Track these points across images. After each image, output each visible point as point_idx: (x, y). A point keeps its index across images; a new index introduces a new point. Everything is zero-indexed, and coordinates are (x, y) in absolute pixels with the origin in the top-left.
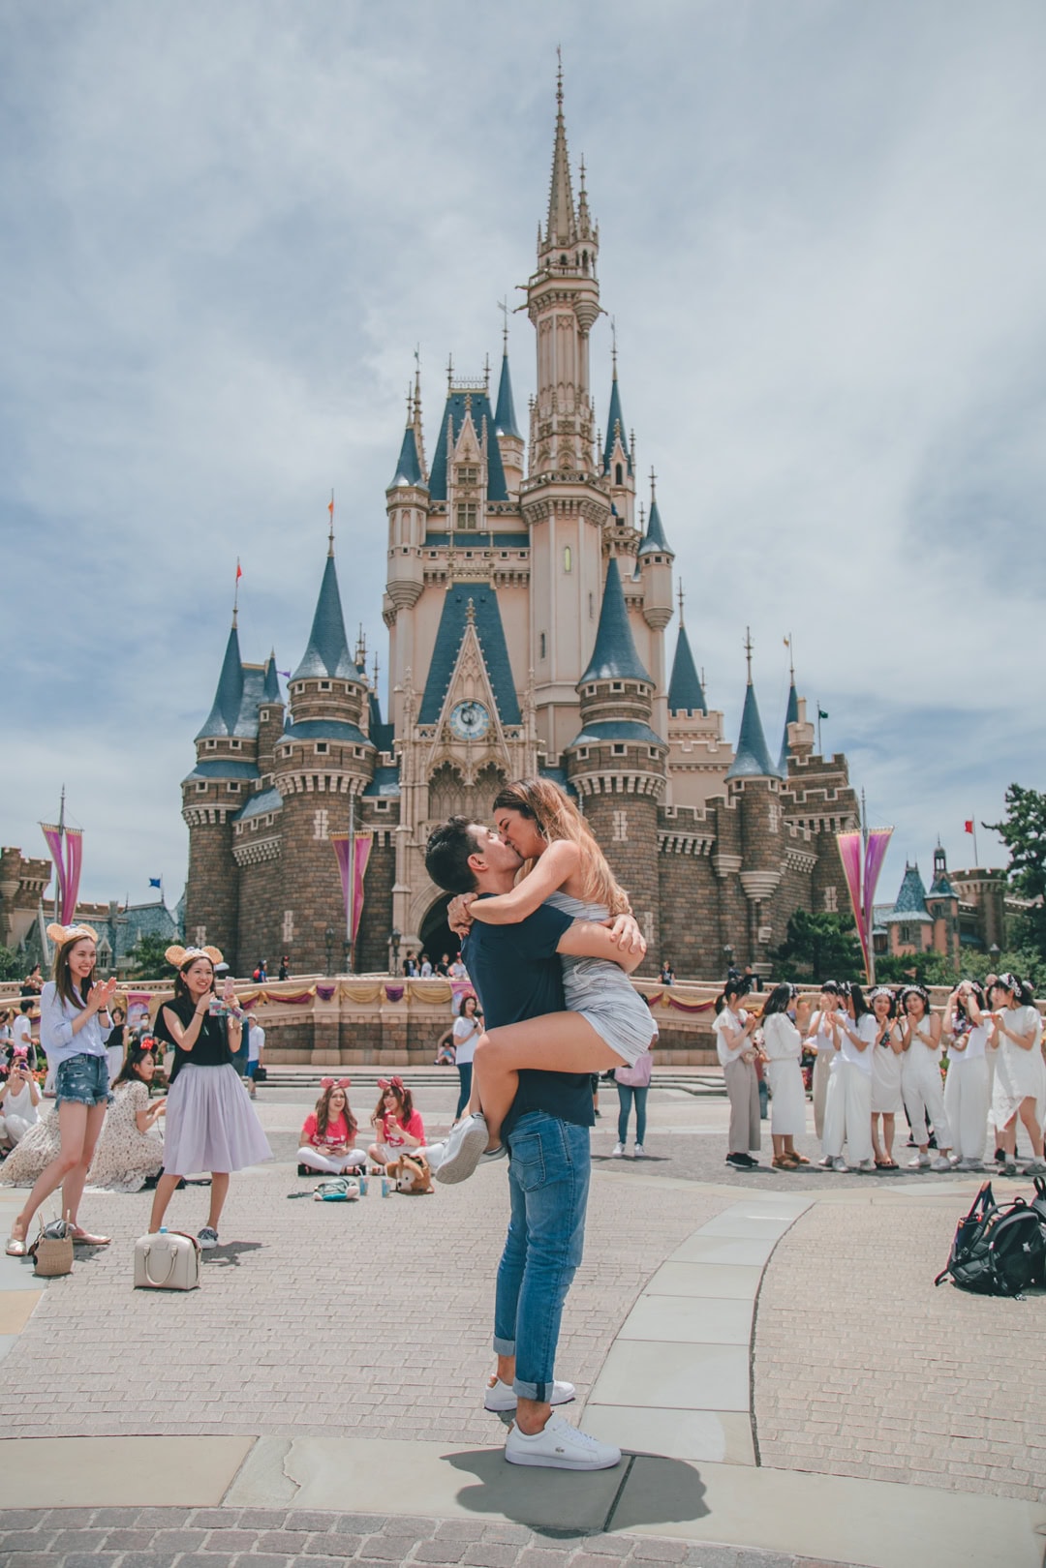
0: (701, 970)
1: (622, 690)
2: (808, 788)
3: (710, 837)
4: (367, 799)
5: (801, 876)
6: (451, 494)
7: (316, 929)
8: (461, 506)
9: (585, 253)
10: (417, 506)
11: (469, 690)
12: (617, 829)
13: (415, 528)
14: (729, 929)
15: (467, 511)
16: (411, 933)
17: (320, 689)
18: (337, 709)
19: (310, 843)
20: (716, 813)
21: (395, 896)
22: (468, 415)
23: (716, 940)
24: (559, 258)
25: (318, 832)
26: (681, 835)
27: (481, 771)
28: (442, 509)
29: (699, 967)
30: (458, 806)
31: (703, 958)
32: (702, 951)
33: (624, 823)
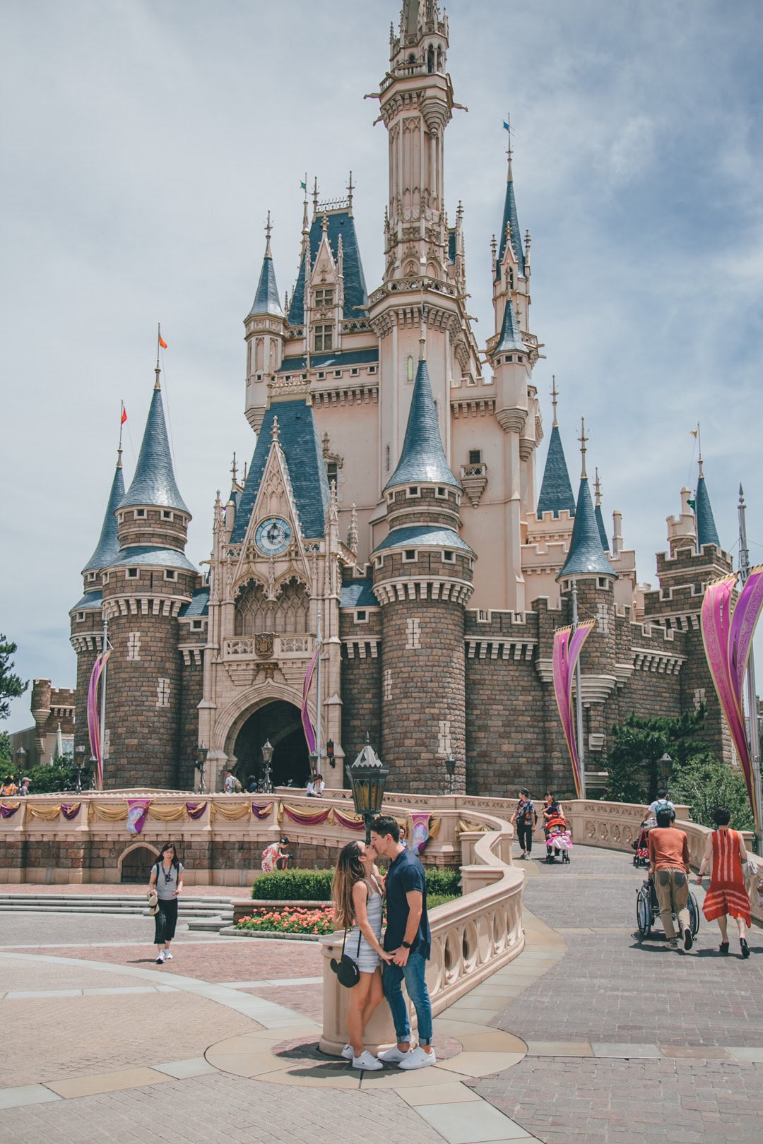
0: (522, 780)
1: (419, 495)
2: (677, 584)
3: (530, 642)
4: (182, 620)
5: (664, 679)
6: (308, 316)
7: (128, 746)
8: (318, 329)
9: (431, 46)
10: (270, 332)
11: (273, 506)
12: (410, 636)
13: (271, 355)
14: (554, 736)
15: (323, 333)
16: (217, 748)
17: (136, 516)
18: (153, 535)
19: (124, 665)
20: (538, 615)
21: (200, 711)
22: (325, 236)
23: (540, 748)
24: (407, 58)
25: (131, 654)
26: (496, 640)
27: (284, 587)
28: (300, 333)
29: (520, 776)
30: (269, 622)
31: (524, 767)
32: (523, 760)
33: (417, 631)
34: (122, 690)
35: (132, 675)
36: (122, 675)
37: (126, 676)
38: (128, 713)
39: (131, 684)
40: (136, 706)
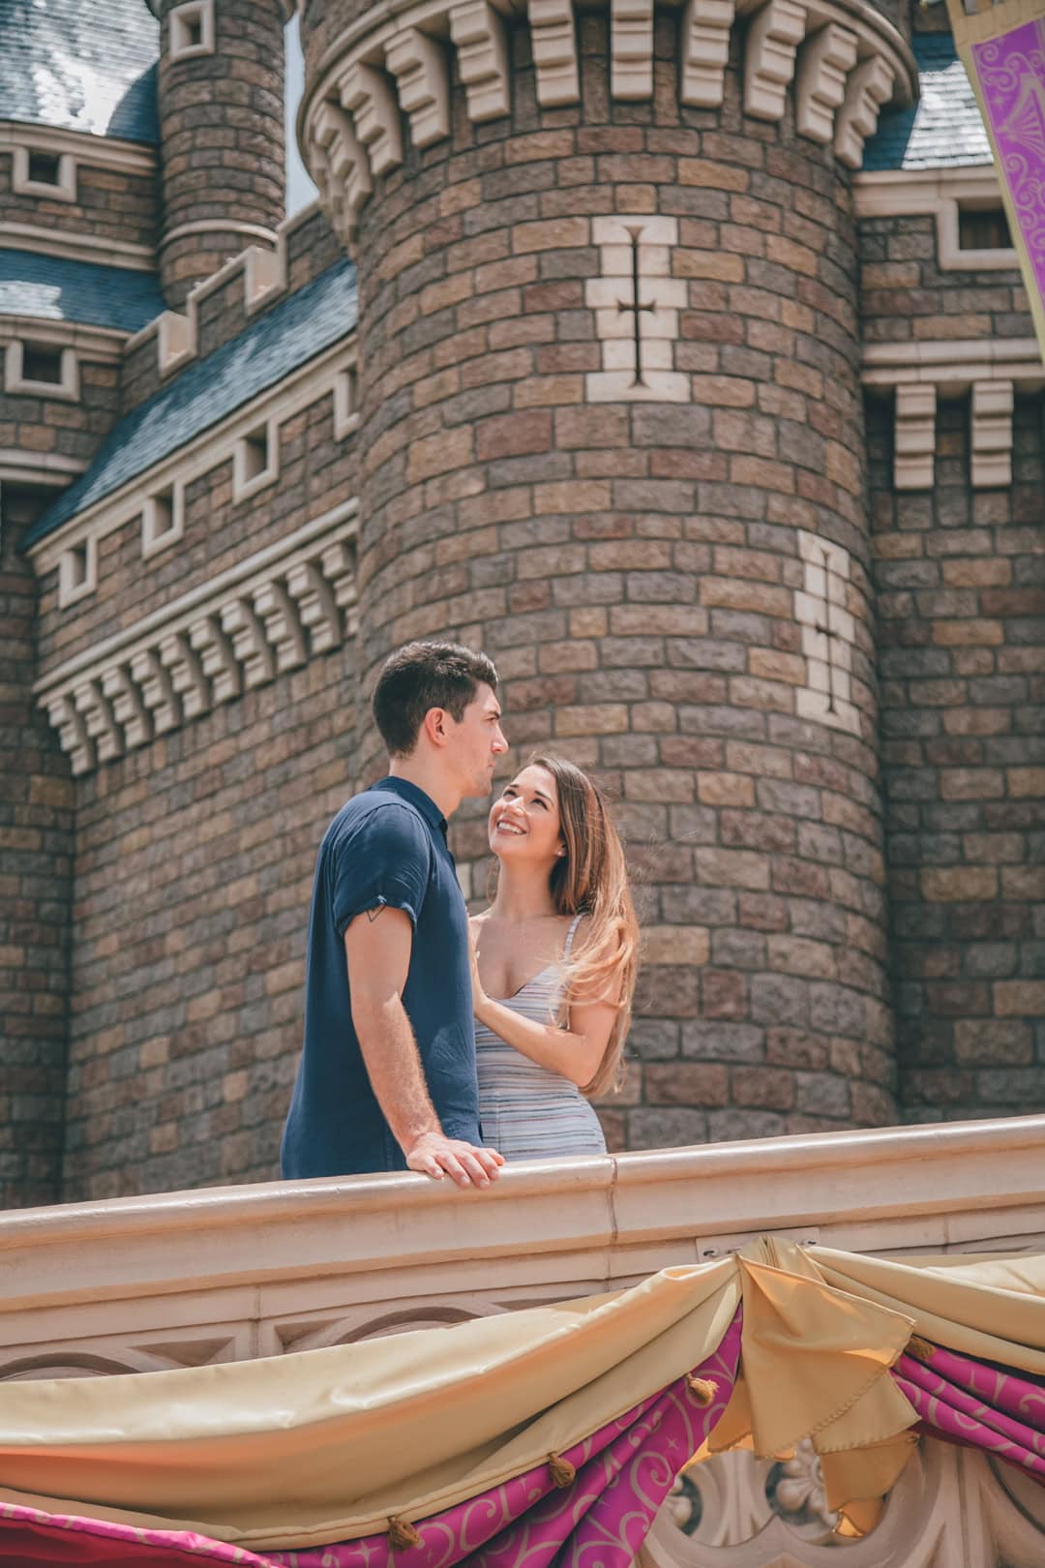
34: (563, 593)
35: (638, 492)
36: (561, 497)
37: (594, 498)
38: (624, 749)
39: (631, 553)
40: (678, 701)
